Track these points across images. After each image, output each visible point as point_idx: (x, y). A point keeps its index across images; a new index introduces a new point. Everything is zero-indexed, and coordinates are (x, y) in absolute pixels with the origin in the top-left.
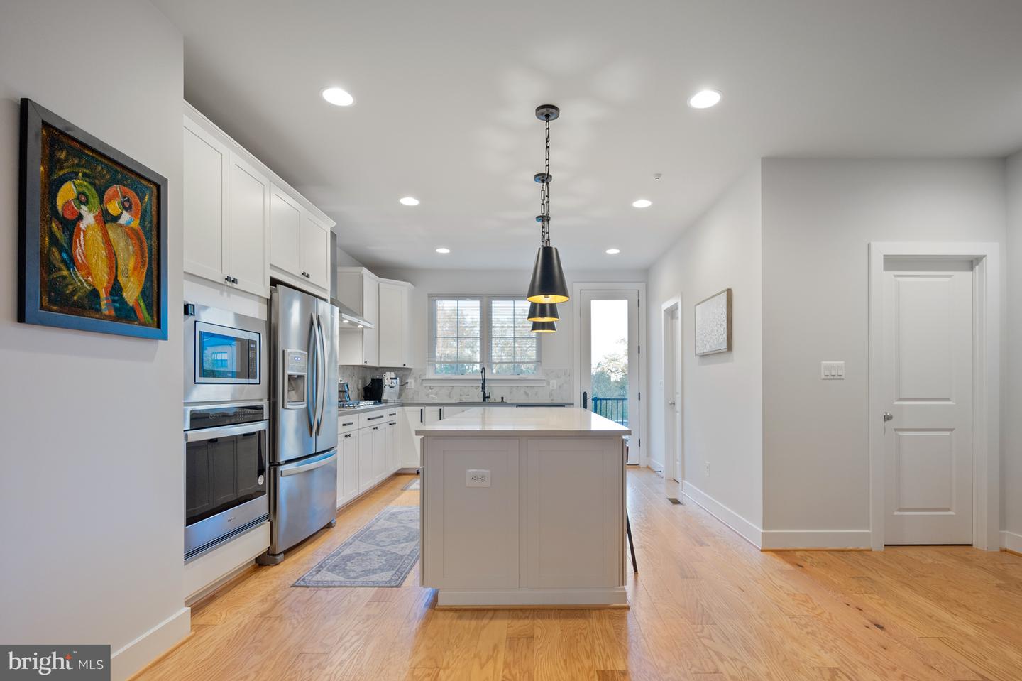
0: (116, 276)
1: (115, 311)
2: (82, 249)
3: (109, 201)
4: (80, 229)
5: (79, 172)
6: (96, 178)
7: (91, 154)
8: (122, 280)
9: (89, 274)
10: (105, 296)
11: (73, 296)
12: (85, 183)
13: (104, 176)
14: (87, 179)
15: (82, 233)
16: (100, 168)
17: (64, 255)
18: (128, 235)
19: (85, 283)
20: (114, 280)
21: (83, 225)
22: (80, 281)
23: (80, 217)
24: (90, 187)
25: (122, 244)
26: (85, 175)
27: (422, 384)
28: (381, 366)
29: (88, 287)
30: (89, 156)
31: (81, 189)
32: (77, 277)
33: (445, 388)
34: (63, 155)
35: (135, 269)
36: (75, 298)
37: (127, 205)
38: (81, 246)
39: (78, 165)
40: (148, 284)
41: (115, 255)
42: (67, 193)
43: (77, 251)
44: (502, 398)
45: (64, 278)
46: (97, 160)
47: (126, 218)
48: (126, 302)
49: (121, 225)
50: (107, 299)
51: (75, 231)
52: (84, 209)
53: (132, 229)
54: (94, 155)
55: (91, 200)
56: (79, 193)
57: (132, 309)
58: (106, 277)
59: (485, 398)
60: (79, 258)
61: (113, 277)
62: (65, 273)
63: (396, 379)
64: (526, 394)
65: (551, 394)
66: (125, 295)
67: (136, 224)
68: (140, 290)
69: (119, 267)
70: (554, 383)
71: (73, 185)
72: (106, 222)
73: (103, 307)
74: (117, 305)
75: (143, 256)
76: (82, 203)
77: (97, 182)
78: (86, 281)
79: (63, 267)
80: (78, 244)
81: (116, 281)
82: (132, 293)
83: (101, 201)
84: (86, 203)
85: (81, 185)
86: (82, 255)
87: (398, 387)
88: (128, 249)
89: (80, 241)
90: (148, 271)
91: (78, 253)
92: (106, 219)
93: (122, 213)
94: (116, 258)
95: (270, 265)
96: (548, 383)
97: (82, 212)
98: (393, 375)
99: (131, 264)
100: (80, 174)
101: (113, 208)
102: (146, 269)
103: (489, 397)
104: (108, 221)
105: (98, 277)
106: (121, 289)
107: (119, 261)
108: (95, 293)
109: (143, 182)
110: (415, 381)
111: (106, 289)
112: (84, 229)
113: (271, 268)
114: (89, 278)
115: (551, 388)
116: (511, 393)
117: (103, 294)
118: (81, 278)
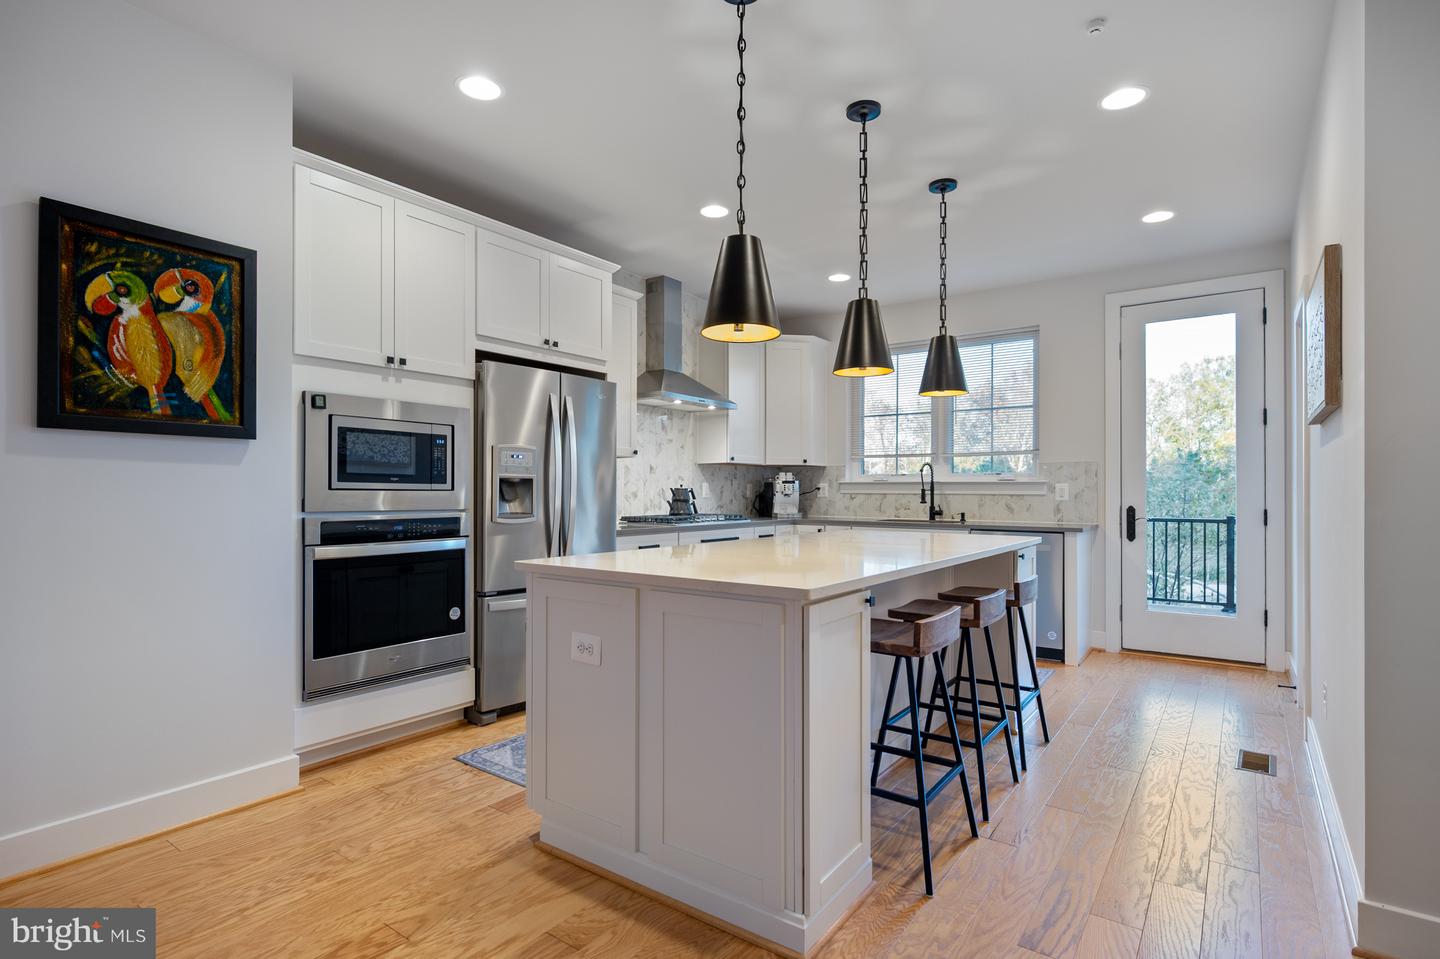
0: (174, 370)
1: (172, 409)
2: (121, 345)
3: (162, 287)
4: (119, 324)
5: (116, 263)
6: (142, 266)
7: (134, 240)
8: (182, 374)
9: (133, 370)
10: (155, 393)
11: (109, 396)
12: (126, 273)
13: (155, 261)
14: (129, 269)
15: (121, 328)
16: (148, 254)
17: (96, 354)
18: (193, 323)
19: (126, 382)
20: (171, 375)
21: (122, 319)
22: (119, 379)
23: (120, 311)
24: (133, 276)
25: (182, 334)
26: (125, 265)
27: (839, 489)
28: (768, 463)
29: (130, 386)
30: (131, 243)
31: (118, 281)
32: (115, 375)
33: (873, 497)
34: (93, 248)
35: (204, 359)
36: (112, 398)
37: (191, 289)
38: (119, 341)
39: (117, 255)
40: (226, 375)
41: (172, 347)
42: (99, 288)
43: (114, 348)
44: (963, 515)
45: (96, 377)
46: (144, 246)
47: (189, 303)
48: (190, 398)
49: (181, 313)
50: (158, 396)
51: (112, 326)
52: (124, 302)
53: (199, 316)
54: (138, 241)
55: (135, 290)
56: (117, 286)
57: (200, 405)
58: (158, 372)
59: (934, 513)
60: (117, 355)
61: (170, 371)
62: (98, 372)
63: (794, 482)
64: (1010, 508)
65: (1058, 510)
66: (187, 390)
67: (205, 308)
68: (212, 383)
69: (178, 359)
70: (1064, 490)
71: (107, 278)
72: (157, 311)
73: (153, 406)
74: (176, 402)
75: (217, 344)
76: (121, 295)
77: (143, 269)
78: (127, 379)
79: (94, 366)
80: (116, 340)
81: (173, 375)
82: (198, 386)
83: (150, 289)
84: (128, 294)
85: (119, 276)
86: (122, 352)
87: (797, 495)
88: (193, 340)
89: (118, 337)
90: (224, 361)
91: (117, 350)
92: (156, 308)
93: (182, 300)
94: (174, 352)
95: (478, 335)
96: (1052, 489)
97: (121, 305)
98: (790, 476)
99: (198, 355)
100: (119, 265)
101: (169, 295)
102: (221, 359)
103: (940, 513)
104: (160, 311)
105: (144, 373)
106: (181, 384)
107: (178, 353)
108: (141, 392)
109: (216, 259)
110: (830, 486)
111: (157, 386)
112: (124, 323)
113: (478, 340)
114: (133, 375)
115: (1058, 498)
116: (980, 506)
117: (153, 391)
118: (121, 377)
